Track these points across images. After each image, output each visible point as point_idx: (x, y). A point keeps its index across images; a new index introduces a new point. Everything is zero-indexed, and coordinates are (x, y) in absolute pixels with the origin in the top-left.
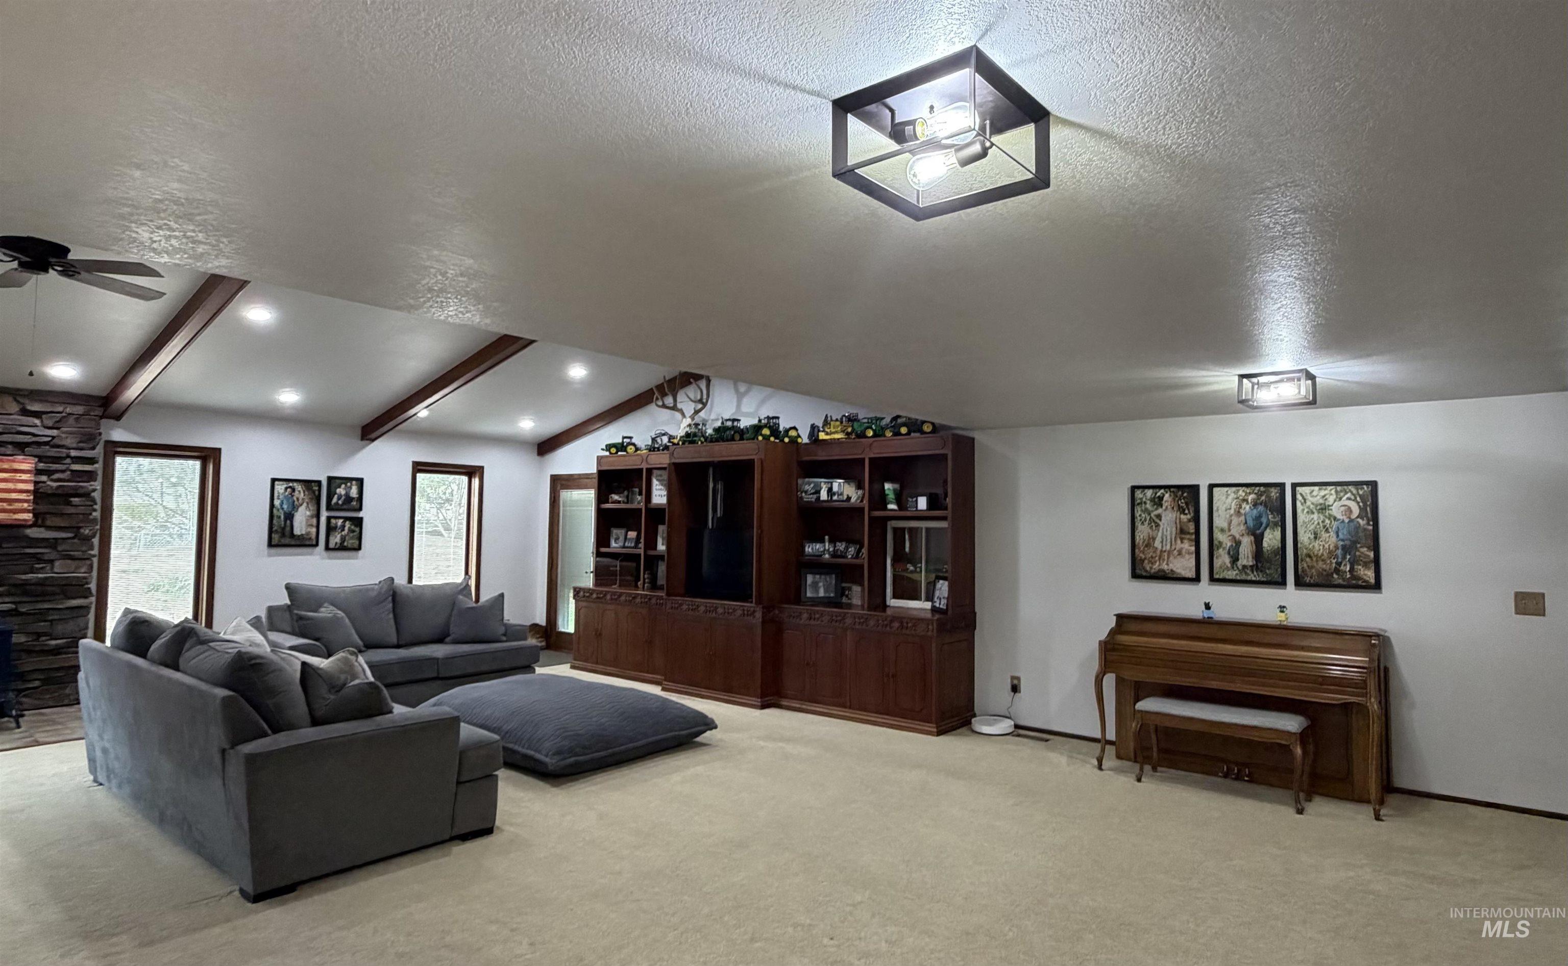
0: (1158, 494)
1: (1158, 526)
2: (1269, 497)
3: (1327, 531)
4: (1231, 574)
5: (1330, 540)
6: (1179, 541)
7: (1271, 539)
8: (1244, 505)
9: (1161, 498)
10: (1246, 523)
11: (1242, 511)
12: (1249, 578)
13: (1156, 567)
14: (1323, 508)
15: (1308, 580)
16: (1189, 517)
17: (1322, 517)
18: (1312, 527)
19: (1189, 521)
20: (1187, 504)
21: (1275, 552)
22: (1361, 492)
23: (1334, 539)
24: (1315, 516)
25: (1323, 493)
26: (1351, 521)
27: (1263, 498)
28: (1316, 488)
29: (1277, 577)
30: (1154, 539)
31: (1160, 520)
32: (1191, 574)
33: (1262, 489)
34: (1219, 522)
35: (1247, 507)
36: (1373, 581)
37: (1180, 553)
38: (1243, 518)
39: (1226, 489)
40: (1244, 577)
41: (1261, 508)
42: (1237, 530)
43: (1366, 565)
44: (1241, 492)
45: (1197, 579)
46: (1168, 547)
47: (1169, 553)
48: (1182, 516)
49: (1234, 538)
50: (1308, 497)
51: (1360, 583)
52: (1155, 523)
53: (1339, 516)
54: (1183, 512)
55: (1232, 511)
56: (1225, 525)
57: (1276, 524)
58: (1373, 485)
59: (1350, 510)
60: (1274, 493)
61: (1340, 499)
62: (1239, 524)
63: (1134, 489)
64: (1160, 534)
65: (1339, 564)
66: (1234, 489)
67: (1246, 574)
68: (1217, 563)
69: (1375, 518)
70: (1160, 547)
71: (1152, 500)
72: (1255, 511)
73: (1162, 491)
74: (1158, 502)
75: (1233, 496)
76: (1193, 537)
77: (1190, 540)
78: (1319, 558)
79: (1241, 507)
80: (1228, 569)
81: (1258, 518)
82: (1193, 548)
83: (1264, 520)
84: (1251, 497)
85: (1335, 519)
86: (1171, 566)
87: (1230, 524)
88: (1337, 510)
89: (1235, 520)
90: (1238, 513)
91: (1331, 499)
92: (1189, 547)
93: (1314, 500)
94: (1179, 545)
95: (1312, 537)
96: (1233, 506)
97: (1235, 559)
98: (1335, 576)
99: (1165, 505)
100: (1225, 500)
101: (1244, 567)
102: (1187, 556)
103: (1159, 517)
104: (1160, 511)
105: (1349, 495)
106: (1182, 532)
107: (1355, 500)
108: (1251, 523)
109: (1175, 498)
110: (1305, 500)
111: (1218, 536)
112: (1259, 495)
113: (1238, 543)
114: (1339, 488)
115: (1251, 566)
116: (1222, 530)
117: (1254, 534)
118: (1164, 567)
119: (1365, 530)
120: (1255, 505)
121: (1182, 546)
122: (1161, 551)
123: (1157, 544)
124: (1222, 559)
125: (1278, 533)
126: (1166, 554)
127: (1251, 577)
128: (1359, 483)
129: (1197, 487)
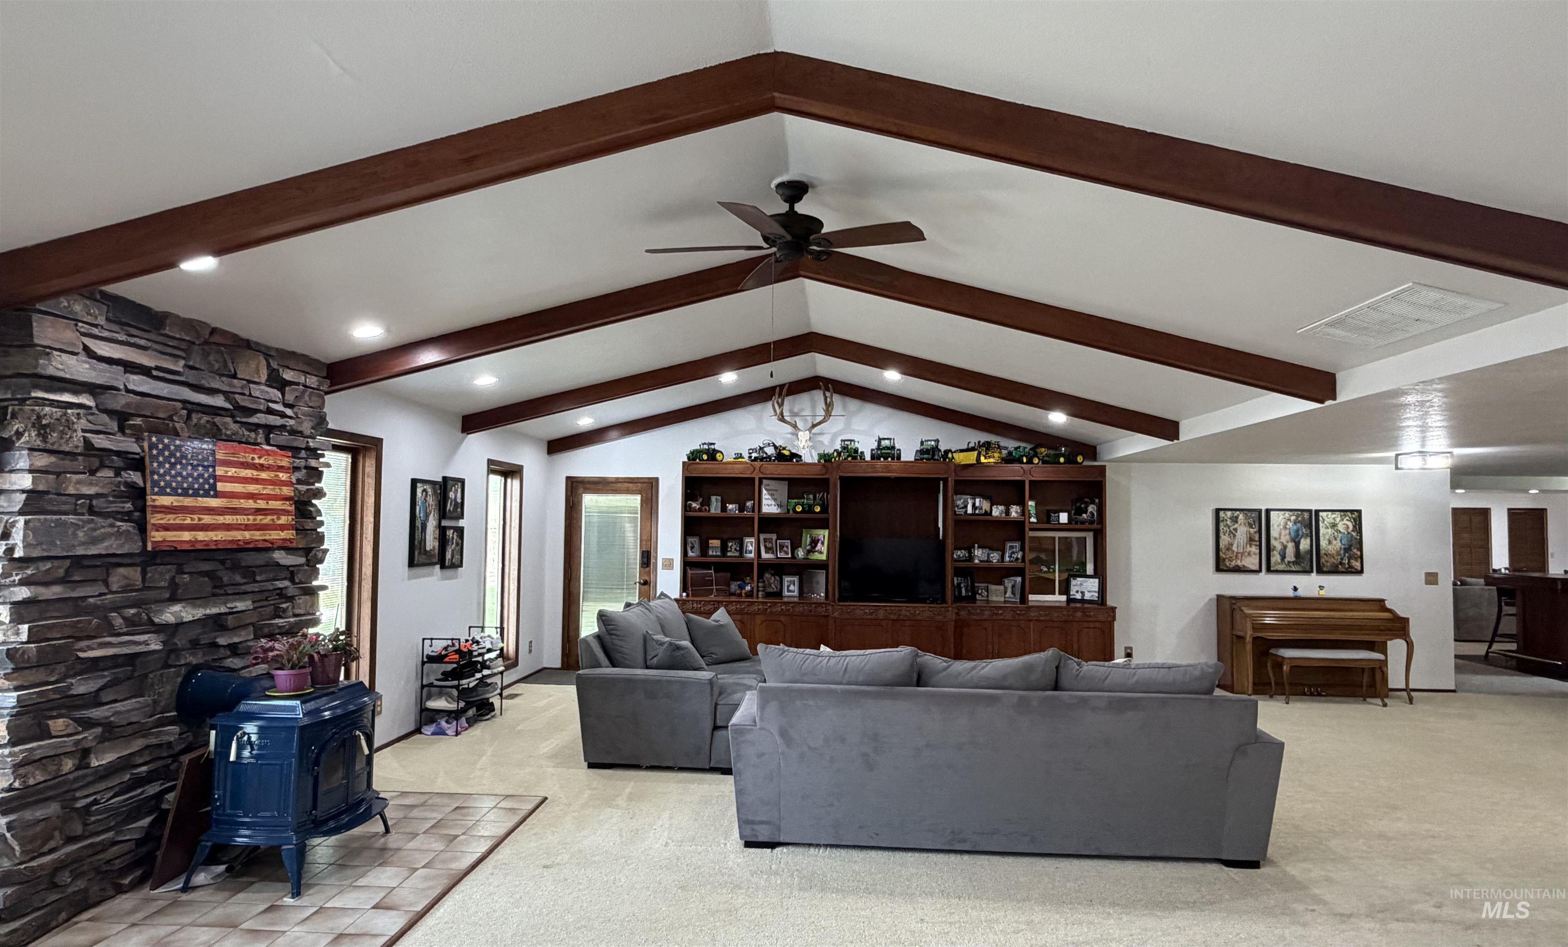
0: (1235, 515)
1: (1235, 536)
2: (1303, 518)
3: (1336, 539)
4: (1281, 567)
5: (1337, 545)
6: (1248, 546)
7: (1305, 544)
8: (1289, 523)
9: (1237, 517)
10: (1290, 534)
11: (1288, 527)
12: (1291, 569)
13: (1233, 563)
14: (1334, 525)
15: (1325, 569)
16: (1255, 530)
17: (1333, 531)
18: (1327, 537)
19: (1255, 532)
20: (1254, 522)
21: (1306, 552)
22: (1354, 516)
23: (1340, 544)
24: (1330, 530)
25: (1333, 516)
26: (1349, 533)
27: (1300, 519)
28: (1330, 513)
29: (1308, 568)
30: (1232, 545)
31: (1236, 532)
32: (1256, 568)
33: (1299, 513)
34: (1274, 533)
35: (1290, 524)
36: (1359, 569)
37: (1249, 554)
38: (1287, 531)
39: (1278, 512)
40: (1289, 569)
41: (1299, 525)
42: (1285, 539)
43: (1356, 559)
44: (1287, 514)
45: (1260, 571)
46: (1241, 551)
47: (1242, 554)
48: (1251, 530)
49: (1283, 543)
50: (1326, 519)
51: (1353, 570)
52: (1233, 534)
53: (1342, 531)
54: (1251, 527)
55: (1281, 527)
56: (1277, 536)
57: (1307, 535)
58: (1359, 512)
59: (1348, 527)
60: (1306, 515)
61: (1343, 520)
62: (1286, 535)
63: (1218, 511)
64: (1236, 542)
65: (1342, 559)
66: (1283, 512)
67: (1290, 567)
68: (1273, 560)
69: (1360, 532)
70: (1236, 550)
71: (1231, 518)
72: (1295, 527)
73: (1238, 512)
74: (1235, 520)
75: (1282, 517)
76: (1258, 543)
77: (1256, 545)
78: (1332, 556)
79: (1286, 524)
80: (1279, 564)
81: (1297, 530)
82: (1258, 551)
83: (1300, 533)
84: (1293, 518)
85: (1340, 532)
86: (1244, 563)
87: (1280, 535)
88: (1341, 527)
89: (1283, 532)
90: (1285, 528)
91: (1338, 520)
92: (1254, 549)
93: (1328, 520)
94: (1249, 549)
95: (1327, 543)
96: (1282, 523)
97: (1283, 557)
98: (1340, 566)
99: (1239, 522)
100: (1277, 519)
101: (1289, 562)
102: (1254, 556)
103: (1236, 530)
104: (1236, 526)
105: (1347, 518)
106: (1251, 540)
107: (1350, 521)
108: (1293, 534)
109: (1247, 518)
110: (1324, 520)
111: (1273, 542)
112: (1297, 516)
113: (1285, 547)
114: (1342, 513)
115: (1293, 562)
116: (1276, 539)
117: (1295, 542)
118: (1239, 563)
119: (1356, 539)
120: (1295, 523)
121: (1251, 549)
122: (1237, 553)
123: (1234, 548)
124: (1276, 558)
125: (1308, 540)
126: (1240, 555)
127: (1293, 569)
128: (1352, 511)
129: (1260, 511)
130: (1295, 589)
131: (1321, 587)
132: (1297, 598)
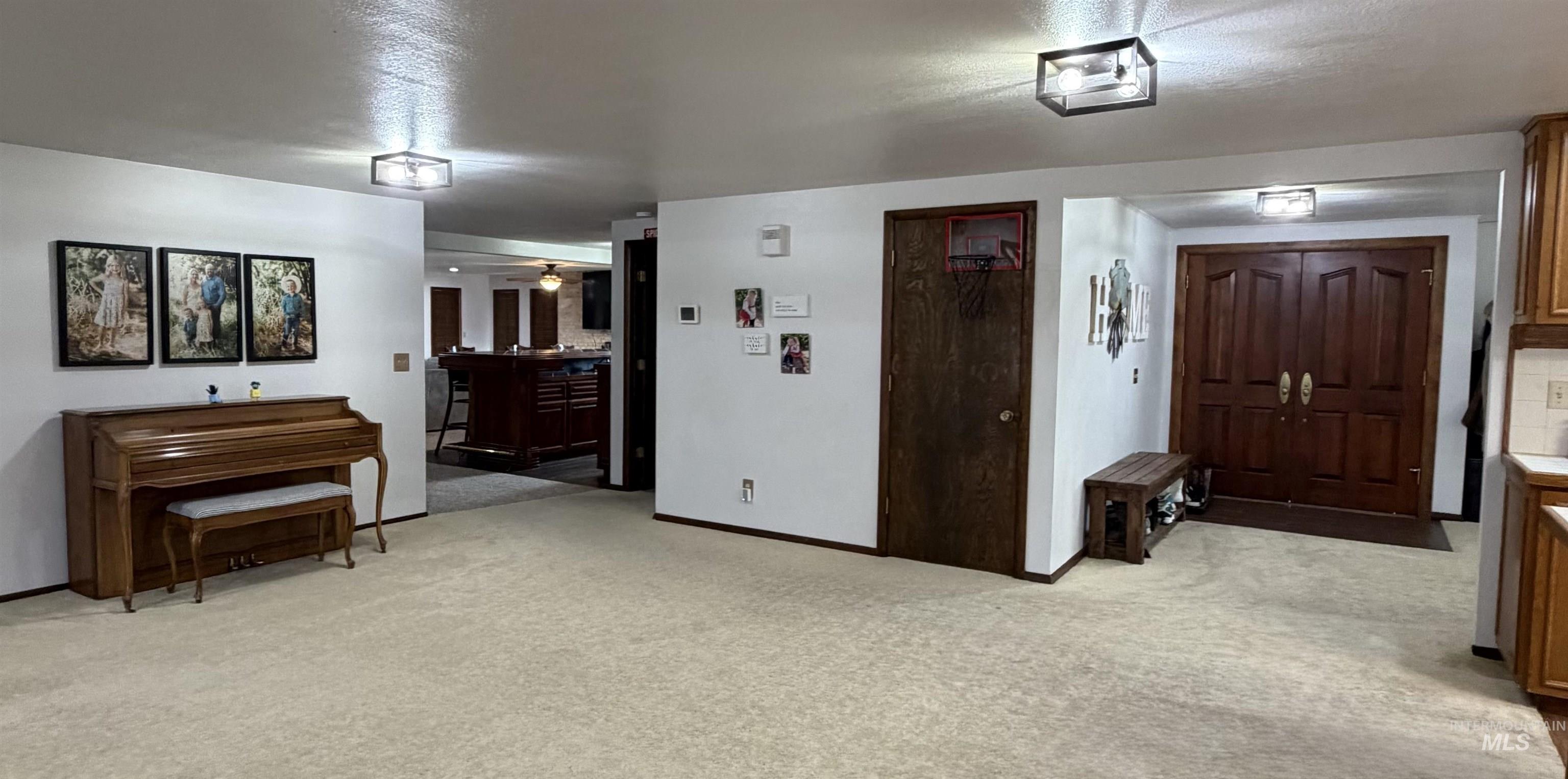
0: (99, 255)
1: (99, 296)
2: (225, 267)
3: (277, 305)
4: (188, 353)
5: (279, 314)
6: (127, 316)
7: (228, 313)
8: (201, 275)
9: (103, 261)
10: (203, 295)
11: (199, 282)
12: (207, 356)
13: (97, 349)
14: (274, 282)
15: (260, 354)
16: (139, 286)
17: (273, 291)
18: (265, 301)
19: (140, 290)
20: (137, 270)
21: (231, 327)
22: (303, 268)
23: (283, 313)
24: (267, 290)
25: (273, 267)
26: (296, 295)
27: (220, 268)
28: (268, 261)
29: (234, 353)
30: (94, 313)
31: (103, 289)
32: (142, 356)
33: (219, 258)
34: (175, 293)
35: (203, 278)
36: (311, 352)
37: (128, 330)
38: (199, 290)
39: (181, 255)
40: (202, 356)
41: (218, 279)
42: (194, 303)
43: (306, 337)
44: (198, 260)
45: (149, 361)
46: (113, 324)
47: (115, 331)
48: (131, 285)
49: (191, 311)
50: (262, 271)
51: (302, 354)
52: (95, 292)
53: (286, 291)
54: (131, 279)
55: (188, 281)
56: (180, 297)
57: (232, 297)
58: (311, 261)
59: (294, 286)
60: (230, 263)
61: (287, 273)
62: (196, 297)
63: (61, 246)
64: (102, 308)
65: (286, 337)
66: (190, 256)
67: (205, 352)
68: (173, 341)
69: (312, 294)
70: (102, 324)
71: (91, 262)
72: (212, 283)
73: (104, 251)
74: (99, 265)
75: (189, 263)
76: (145, 311)
77: (141, 314)
78: (271, 331)
79: (197, 278)
80: (184, 347)
81: (215, 289)
82: (145, 325)
83: (221, 293)
84: (208, 267)
85: (283, 292)
86: (118, 348)
87: (186, 295)
88: (284, 285)
89: (192, 292)
90: (195, 284)
91: (280, 273)
92: (138, 322)
93: (266, 273)
94: (127, 321)
95: (264, 310)
96: (190, 276)
97: (192, 336)
98: (283, 349)
99: (108, 270)
100: (179, 267)
101: (202, 344)
102: (138, 335)
103: (101, 285)
104: (101, 277)
105: (294, 270)
106: (131, 304)
107: (298, 276)
108: (208, 296)
109: (121, 261)
110: (258, 272)
111: (174, 310)
112: (216, 264)
113: (195, 318)
114: (286, 263)
115: (209, 343)
116: (178, 303)
117: (211, 308)
118: (108, 348)
119: (306, 304)
120: (212, 275)
121: (132, 321)
122: (104, 329)
123: (98, 319)
124: (178, 336)
125: (234, 307)
126: (110, 333)
127: (209, 355)
128: (301, 260)
129: (148, 251)
130: (213, 390)
131: (255, 385)
132: (215, 407)
